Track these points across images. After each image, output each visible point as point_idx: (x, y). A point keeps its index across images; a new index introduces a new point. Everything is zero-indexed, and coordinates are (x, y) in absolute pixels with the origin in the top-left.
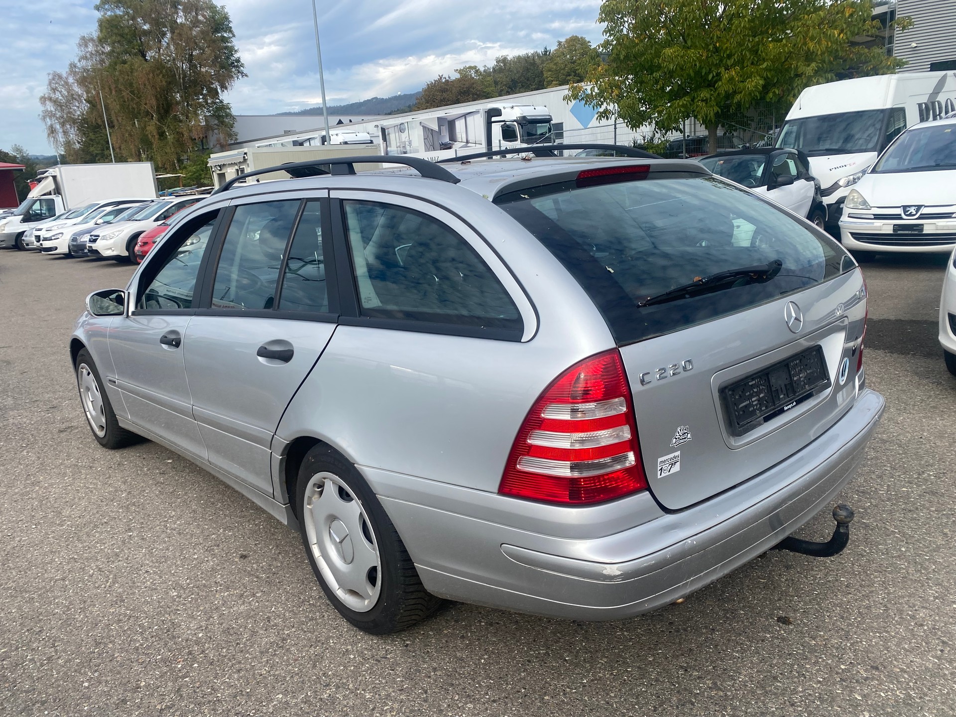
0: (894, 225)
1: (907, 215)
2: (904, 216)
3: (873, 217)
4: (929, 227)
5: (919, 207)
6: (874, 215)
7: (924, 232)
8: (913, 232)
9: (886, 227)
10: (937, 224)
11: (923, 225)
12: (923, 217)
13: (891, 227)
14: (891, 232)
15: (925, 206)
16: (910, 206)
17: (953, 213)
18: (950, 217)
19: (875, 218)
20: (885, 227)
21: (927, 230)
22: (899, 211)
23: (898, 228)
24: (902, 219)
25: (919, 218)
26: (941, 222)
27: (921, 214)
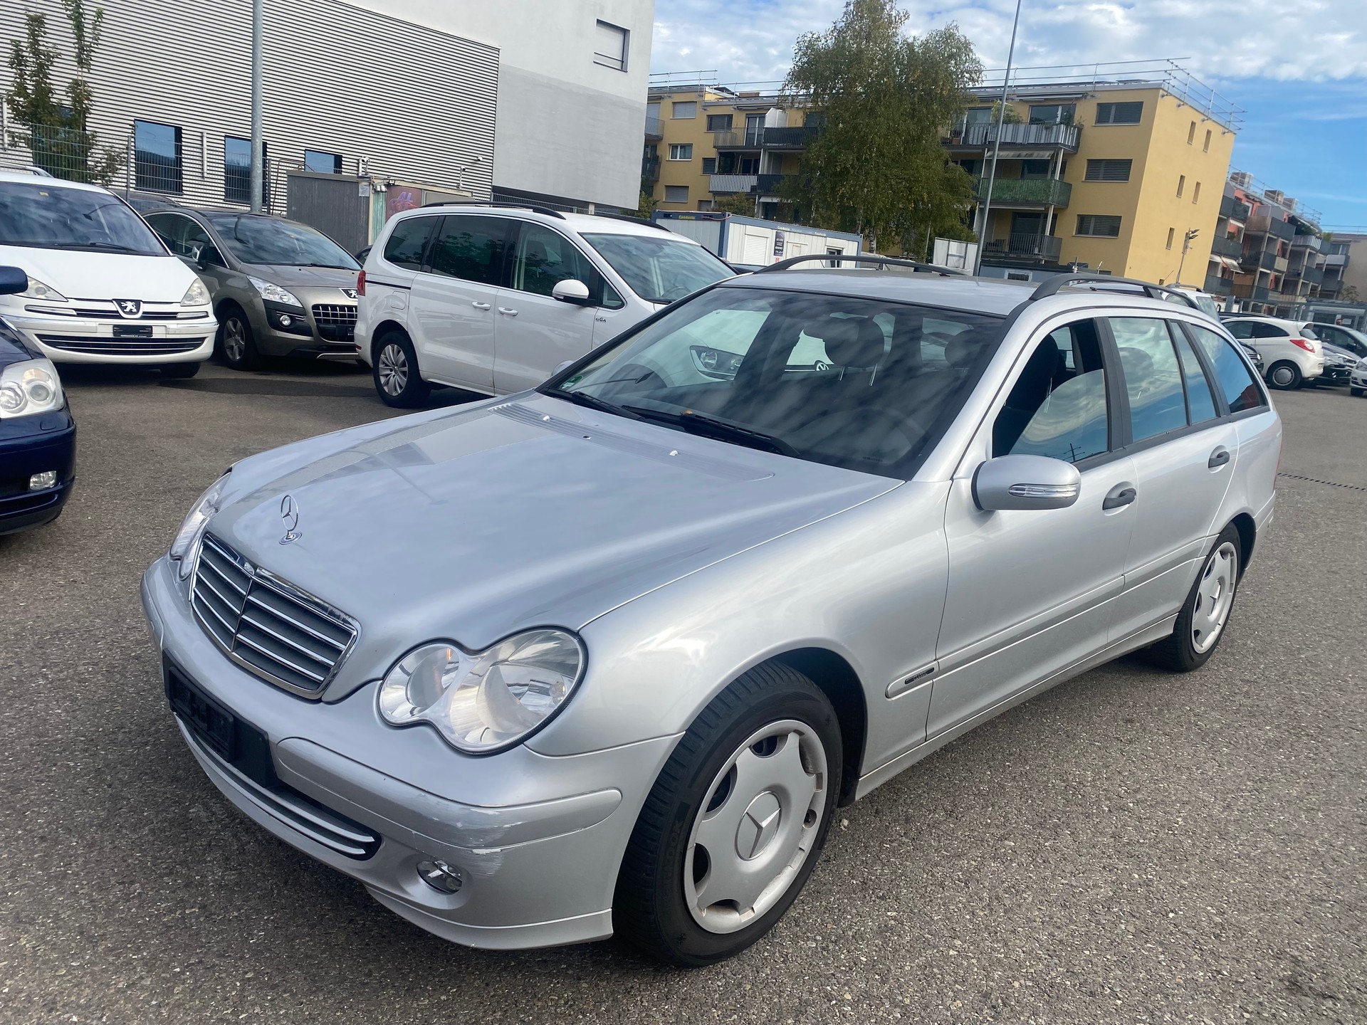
0: (115, 326)
1: (126, 313)
2: (122, 314)
3: (75, 313)
4: (160, 330)
5: (137, 303)
6: (76, 310)
7: (154, 336)
8: (140, 337)
9: (104, 329)
10: (166, 326)
11: (151, 327)
12: (148, 316)
13: (110, 329)
14: (111, 335)
15: (144, 302)
16: (125, 301)
17: (177, 313)
18: (175, 318)
19: (79, 315)
20: (101, 329)
21: (158, 333)
22: (113, 307)
23: (119, 329)
24: (121, 317)
25: (143, 318)
26: (171, 324)
27: (144, 313)
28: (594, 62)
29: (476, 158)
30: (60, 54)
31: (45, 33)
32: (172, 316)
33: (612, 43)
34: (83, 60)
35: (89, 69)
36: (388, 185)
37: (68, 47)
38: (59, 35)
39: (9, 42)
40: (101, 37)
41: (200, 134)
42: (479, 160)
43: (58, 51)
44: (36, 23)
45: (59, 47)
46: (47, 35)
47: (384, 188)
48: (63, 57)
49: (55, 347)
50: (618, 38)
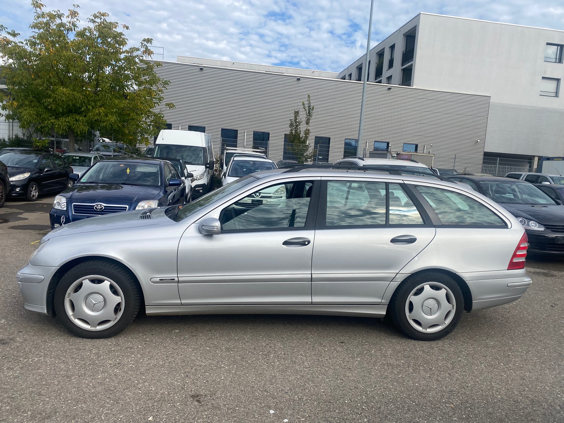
0: (252, 200)
1: (256, 196)
2: (255, 197)
4: (265, 201)
8: (259, 203)
10: (267, 200)
11: (262, 200)
12: (262, 197)
13: (251, 201)
14: (251, 203)
15: (262, 193)
16: (257, 193)
17: (271, 196)
18: (271, 198)
20: (248, 200)
23: (253, 201)
24: (254, 197)
25: (260, 198)
26: (269, 200)
27: (261, 196)
28: (540, 95)
29: (477, 141)
30: (302, 122)
31: (299, 116)
32: (270, 197)
33: (551, 86)
34: (307, 123)
35: (309, 125)
36: (397, 154)
37: (304, 120)
38: (303, 116)
39: (289, 120)
40: (312, 116)
41: (366, 142)
42: (478, 142)
43: (302, 121)
44: (297, 113)
45: (302, 120)
46: (300, 116)
47: (395, 155)
48: (303, 122)
49: (236, 205)
50: (554, 83)
